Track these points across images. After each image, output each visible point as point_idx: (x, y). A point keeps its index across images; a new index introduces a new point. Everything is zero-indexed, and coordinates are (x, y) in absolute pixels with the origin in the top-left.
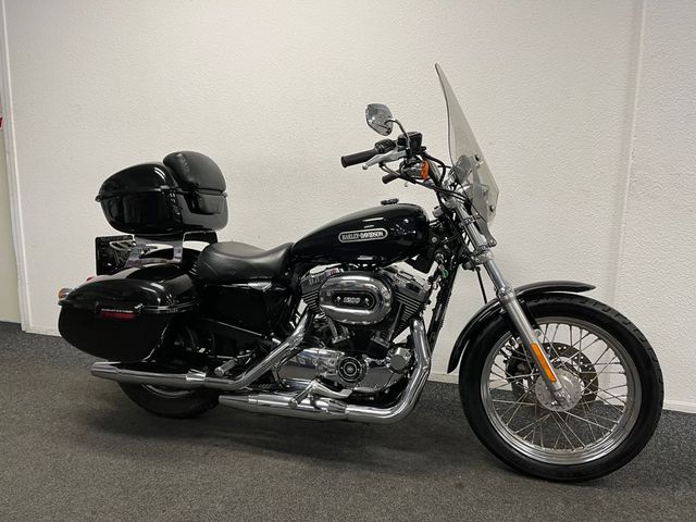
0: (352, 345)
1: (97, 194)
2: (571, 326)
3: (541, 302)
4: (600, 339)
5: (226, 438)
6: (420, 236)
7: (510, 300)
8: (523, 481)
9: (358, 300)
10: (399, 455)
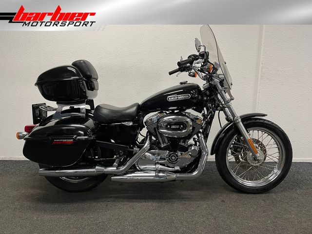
0: (170, 147)
1: (36, 82)
2: (258, 131)
3: (248, 122)
4: (269, 135)
5: (111, 197)
6: (200, 97)
7: (239, 122)
8: (244, 195)
9: (178, 127)
10: (192, 193)
